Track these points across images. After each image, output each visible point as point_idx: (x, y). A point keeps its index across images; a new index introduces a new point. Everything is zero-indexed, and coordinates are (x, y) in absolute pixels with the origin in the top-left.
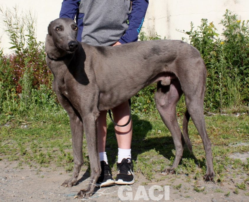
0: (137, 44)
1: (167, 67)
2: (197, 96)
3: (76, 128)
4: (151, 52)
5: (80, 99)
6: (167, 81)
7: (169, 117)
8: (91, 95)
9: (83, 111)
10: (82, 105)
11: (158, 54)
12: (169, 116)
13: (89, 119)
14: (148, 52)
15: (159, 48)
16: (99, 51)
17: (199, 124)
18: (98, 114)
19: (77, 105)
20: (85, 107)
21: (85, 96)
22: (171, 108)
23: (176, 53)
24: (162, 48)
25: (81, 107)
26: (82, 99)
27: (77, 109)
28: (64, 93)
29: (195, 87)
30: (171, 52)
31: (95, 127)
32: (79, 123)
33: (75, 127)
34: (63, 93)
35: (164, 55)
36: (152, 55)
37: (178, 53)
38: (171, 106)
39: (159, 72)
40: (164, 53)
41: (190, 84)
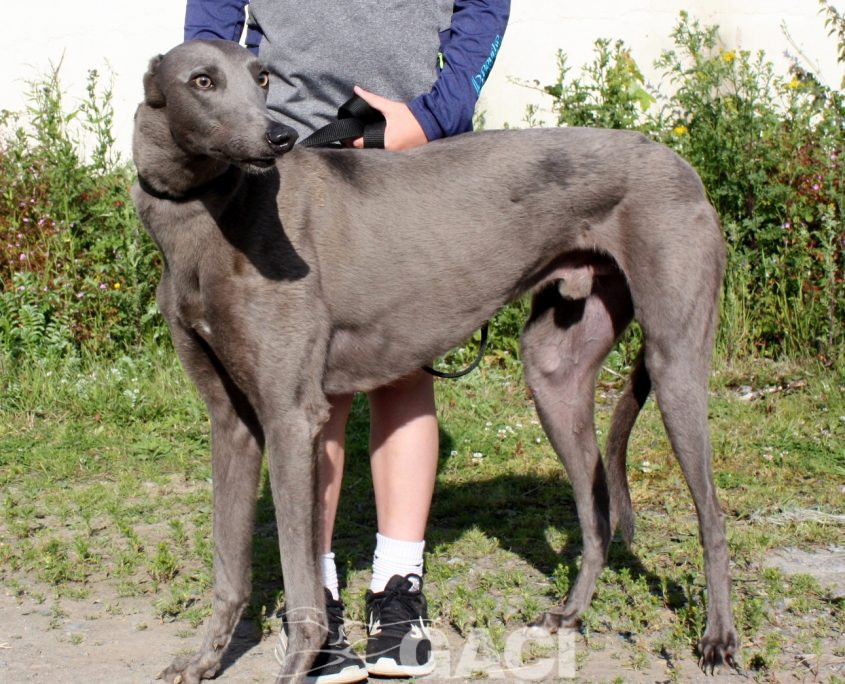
0: (484, 143)
1: (587, 232)
2: (691, 342)
3: (233, 462)
4: (535, 174)
5: (256, 355)
6: (582, 283)
7: (571, 416)
8: (300, 341)
9: (267, 401)
10: (263, 377)
11: (564, 185)
12: (570, 413)
13: (289, 431)
14: (524, 173)
15: (566, 161)
16: (334, 171)
17: (692, 450)
18: (324, 414)
19: (245, 378)
20: (274, 384)
21: (273, 345)
22: (581, 383)
23: (624, 180)
24: (576, 158)
25: (261, 386)
26: (262, 355)
27: (245, 391)
28: (198, 327)
29: (686, 310)
30: (607, 176)
31: (310, 463)
32: (246, 444)
33: (230, 457)
34: (193, 326)
35: (582, 187)
36: (541, 185)
37: (632, 182)
38: (578, 374)
39: (558, 252)
40: (582, 181)
41: (668, 300)
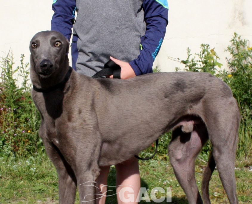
0: (155, 77)
1: (191, 108)
2: (229, 147)
3: (66, 190)
4: (173, 88)
5: (75, 151)
6: (190, 127)
7: (186, 175)
8: (91, 147)
9: (79, 168)
10: (78, 159)
11: (183, 91)
12: (186, 174)
13: (86, 179)
14: (169, 87)
15: (184, 83)
16: (103, 86)
17: (229, 185)
18: (98, 173)
19: (71, 159)
20: (81, 162)
21: (82, 147)
22: (190, 163)
23: (204, 90)
24: (187, 82)
25: (77, 163)
26: (78, 151)
27: (70, 164)
28: (54, 141)
29: (227, 135)
30: (198, 88)
31: (93, 190)
32: (71, 184)
33: (65, 188)
34: (52, 141)
35: (189, 92)
36: (175, 92)
37: (207, 90)
38: (189, 160)
39: (181, 115)
40: (190, 90)
41: (220, 132)
